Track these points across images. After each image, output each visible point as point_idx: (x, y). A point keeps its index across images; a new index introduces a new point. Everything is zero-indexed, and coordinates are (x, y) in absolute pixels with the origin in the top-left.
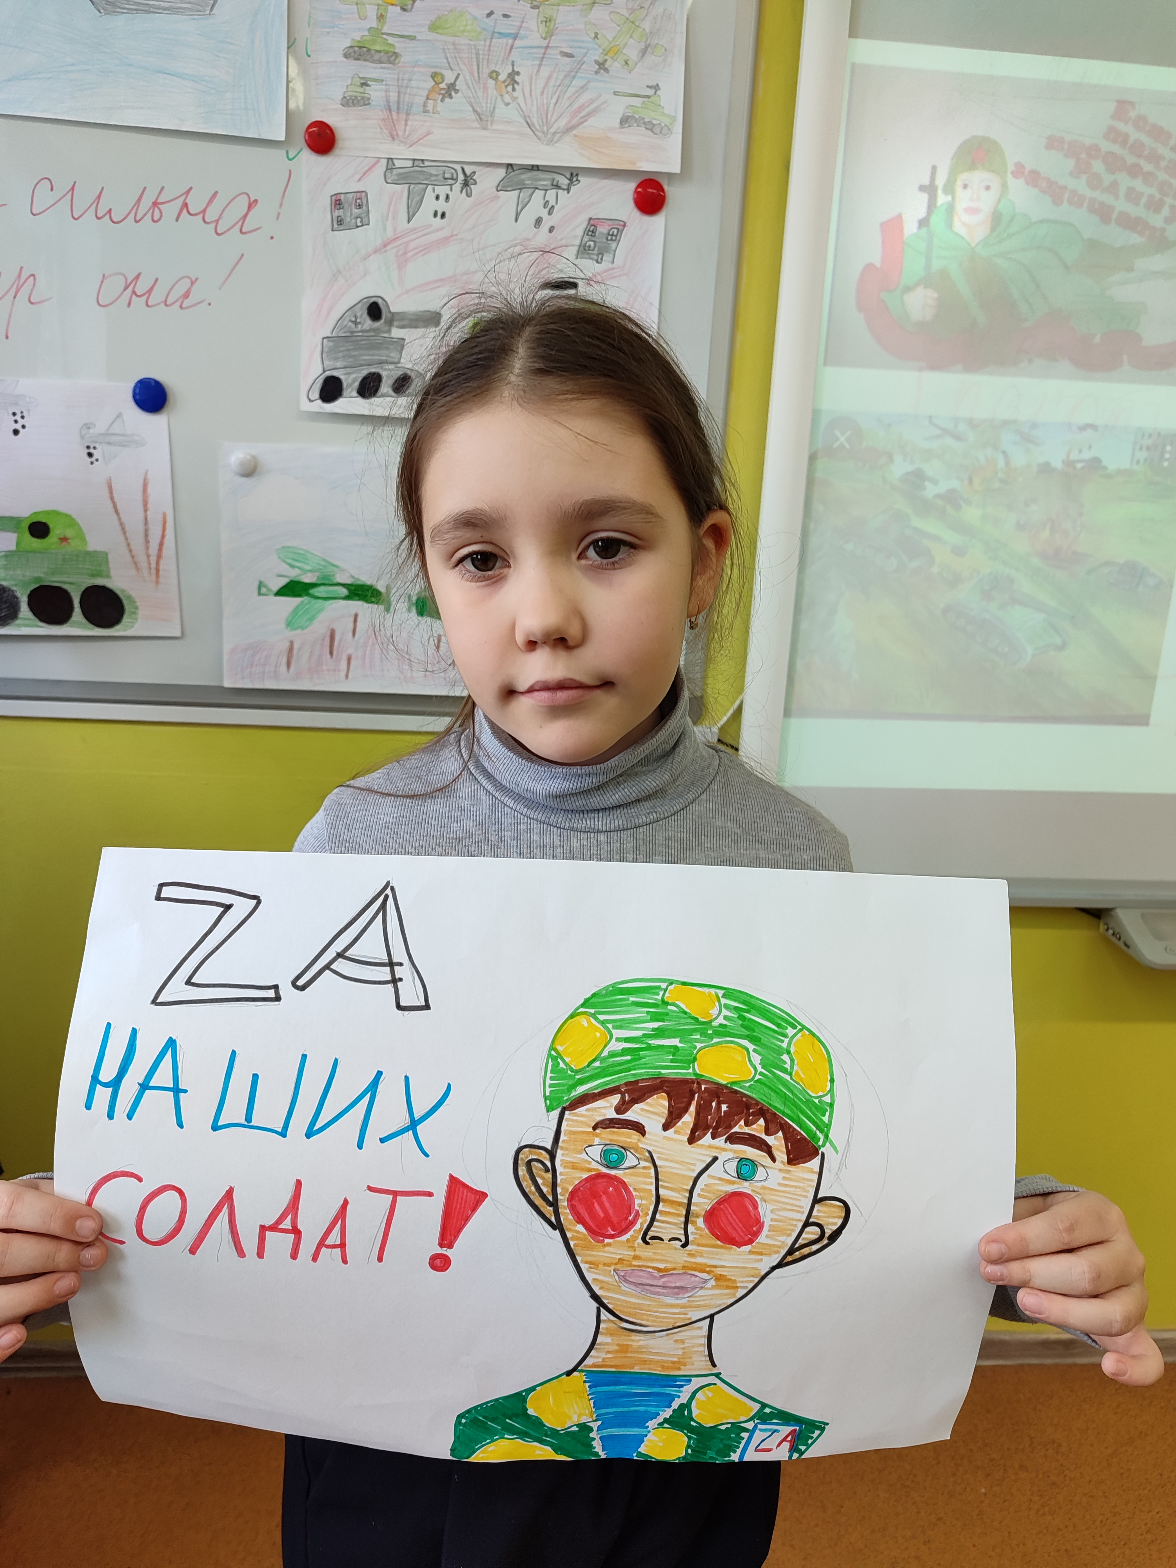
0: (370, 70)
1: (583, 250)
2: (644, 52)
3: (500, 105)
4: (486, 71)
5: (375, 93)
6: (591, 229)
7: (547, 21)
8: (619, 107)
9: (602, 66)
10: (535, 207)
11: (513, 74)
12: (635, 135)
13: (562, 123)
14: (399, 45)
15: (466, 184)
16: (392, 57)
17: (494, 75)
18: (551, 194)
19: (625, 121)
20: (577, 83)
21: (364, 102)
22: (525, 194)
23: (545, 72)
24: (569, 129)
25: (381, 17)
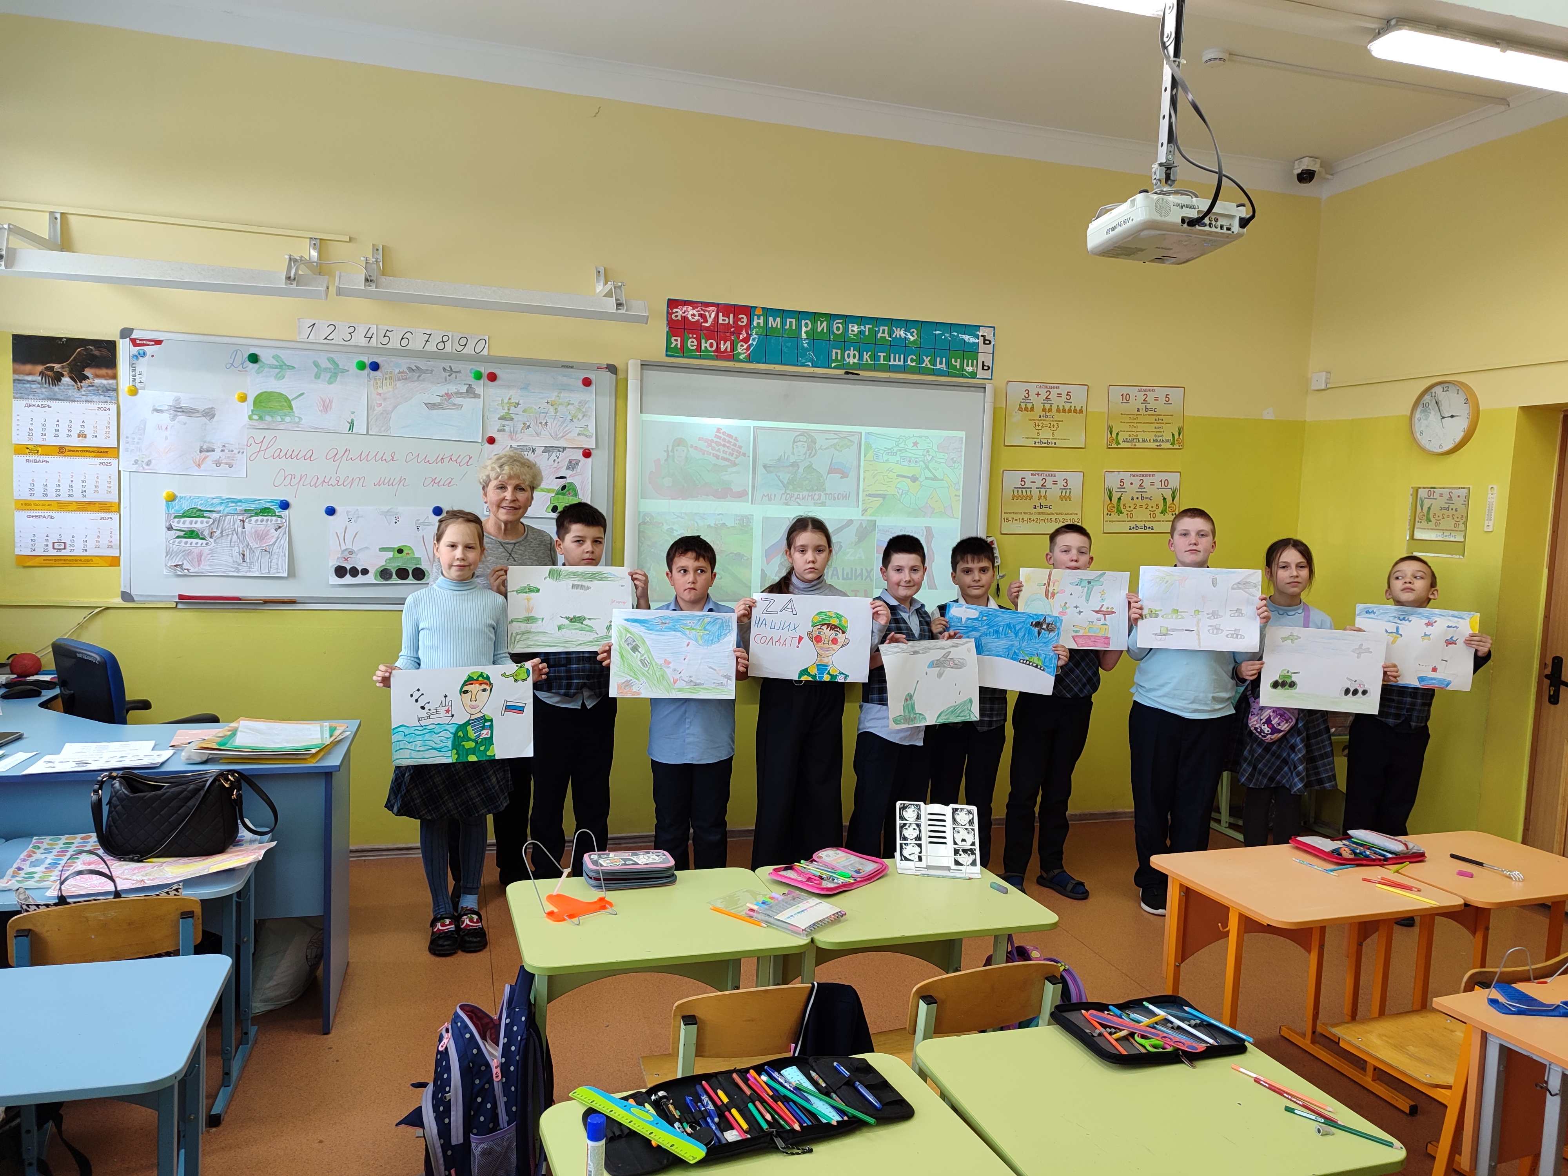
0: (505, 422)
1: (568, 468)
2: (583, 417)
3: (543, 431)
4: (538, 422)
5: (507, 428)
6: (570, 462)
7: (556, 409)
8: (578, 431)
9: (571, 420)
10: (554, 456)
11: (546, 423)
12: (582, 438)
13: (561, 435)
14: (514, 416)
15: (533, 451)
16: (512, 419)
17: (541, 423)
18: (558, 453)
19: (579, 434)
20: (565, 425)
21: (504, 430)
22: (550, 453)
23: (555, 422)
24: (563, 437)
25: (509, 409)
